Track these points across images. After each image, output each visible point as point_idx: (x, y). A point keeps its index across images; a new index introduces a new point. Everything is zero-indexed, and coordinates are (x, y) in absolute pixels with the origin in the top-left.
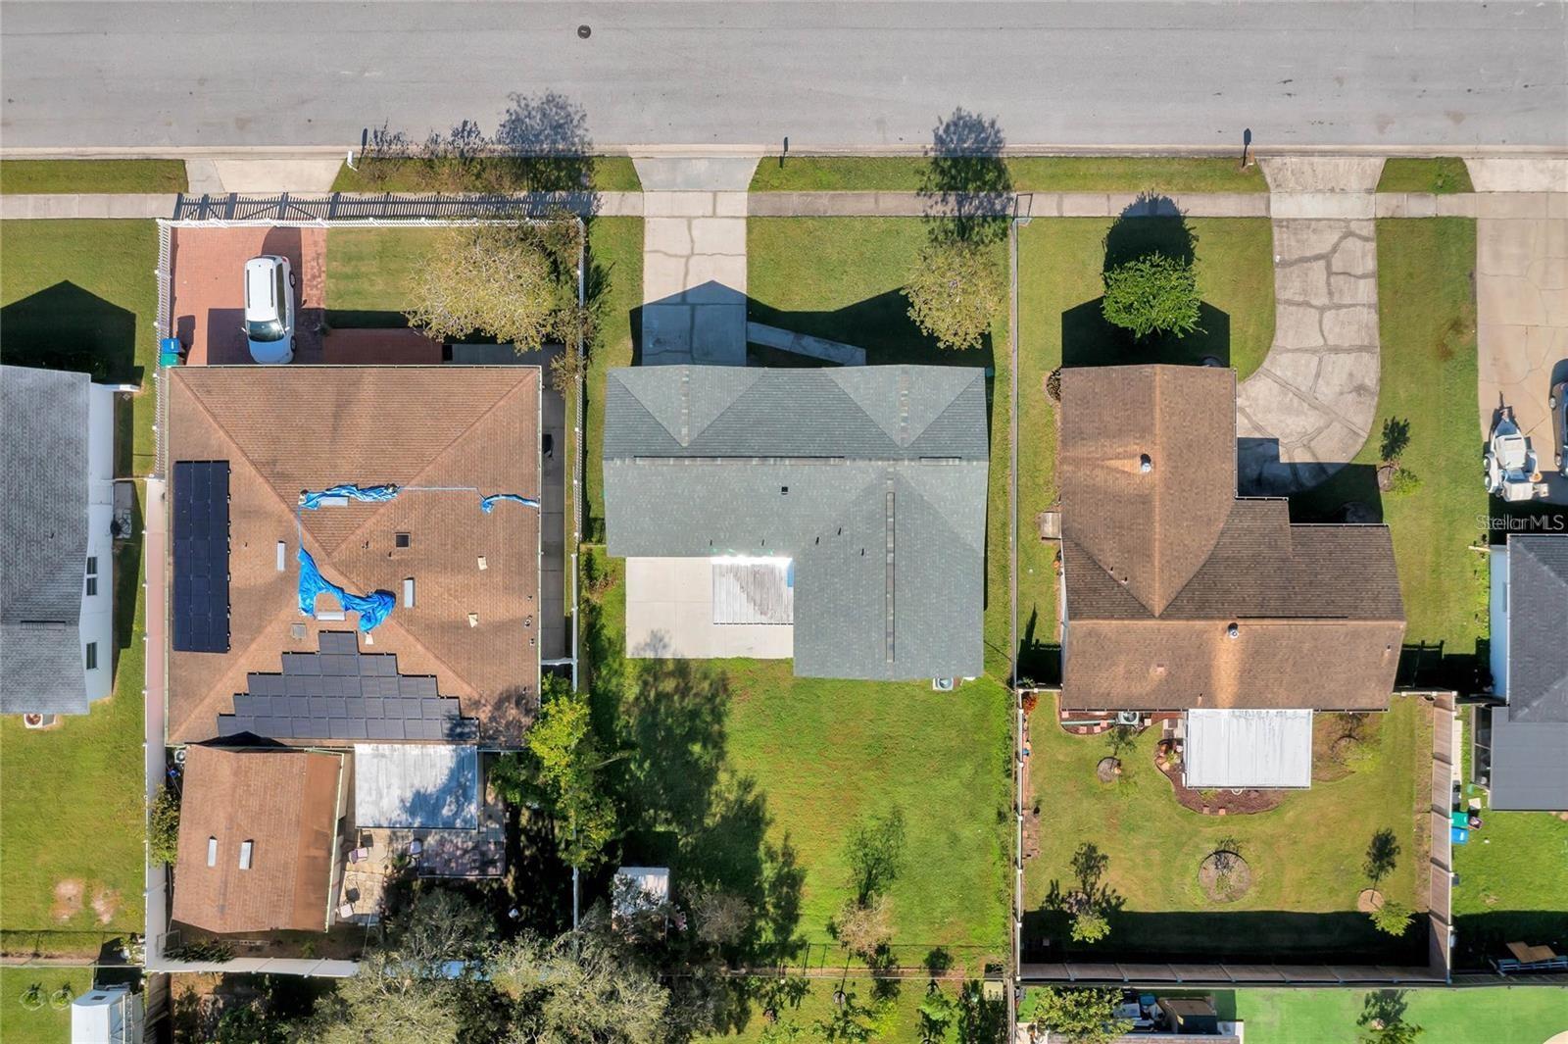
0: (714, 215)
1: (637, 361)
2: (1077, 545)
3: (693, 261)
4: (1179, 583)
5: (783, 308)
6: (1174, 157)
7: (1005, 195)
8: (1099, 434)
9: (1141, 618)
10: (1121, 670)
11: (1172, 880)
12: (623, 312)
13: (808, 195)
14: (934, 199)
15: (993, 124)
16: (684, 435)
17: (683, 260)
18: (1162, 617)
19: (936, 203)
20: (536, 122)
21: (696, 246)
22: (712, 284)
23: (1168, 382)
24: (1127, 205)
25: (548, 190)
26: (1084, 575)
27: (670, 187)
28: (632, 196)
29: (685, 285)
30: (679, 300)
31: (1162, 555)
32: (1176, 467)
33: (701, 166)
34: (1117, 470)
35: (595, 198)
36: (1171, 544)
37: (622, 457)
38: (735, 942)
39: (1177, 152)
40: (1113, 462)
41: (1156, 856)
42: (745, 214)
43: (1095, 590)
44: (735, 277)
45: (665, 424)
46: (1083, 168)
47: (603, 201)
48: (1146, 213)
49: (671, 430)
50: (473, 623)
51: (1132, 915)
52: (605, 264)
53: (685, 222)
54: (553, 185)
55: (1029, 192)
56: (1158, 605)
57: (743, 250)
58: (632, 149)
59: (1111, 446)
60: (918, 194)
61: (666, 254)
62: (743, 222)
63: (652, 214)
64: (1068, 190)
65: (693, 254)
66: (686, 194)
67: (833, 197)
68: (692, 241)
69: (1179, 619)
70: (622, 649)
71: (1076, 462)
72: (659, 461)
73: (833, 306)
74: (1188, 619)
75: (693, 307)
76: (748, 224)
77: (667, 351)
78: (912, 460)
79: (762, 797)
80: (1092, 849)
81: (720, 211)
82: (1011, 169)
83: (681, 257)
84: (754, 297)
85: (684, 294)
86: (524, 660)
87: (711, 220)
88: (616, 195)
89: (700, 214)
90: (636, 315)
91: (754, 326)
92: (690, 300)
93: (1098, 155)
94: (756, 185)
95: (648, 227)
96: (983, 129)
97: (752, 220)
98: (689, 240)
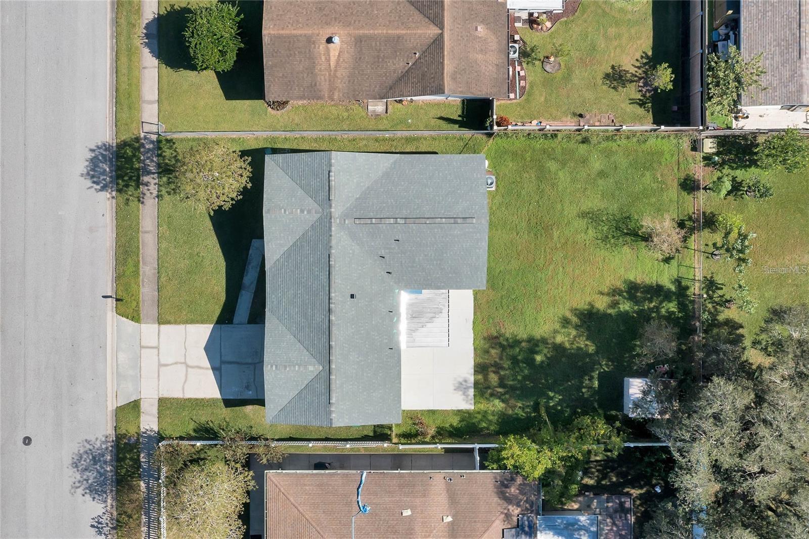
0: (158, 348)
1: (261, 402)
2: (391, 88)
3: (189, 363)
4: (418, 16)
5: (223, 298)
6: (116, 22)
7: (143, 141)
8: (312, 73)
9: (443, 42)
10: (480, 57)
11: (629, 20)
12: (226, 413)
13: (143, 281)
14: (145, 191)
15: (92, 150)
17: (189, 369)
18: (442, 28)
19: (149, 190)
20: (92, 476)
21: (179, 361)
22: (207, 349)
23: (275, 25)
24: (150, 55)
25: (140, 466)
26: (412, 83)
27: (137, 378)
28: (144, 406)
29: (207, 369)
30: (217, 373)
31: (398, 28)
32: (335, 19)
33: (122, 357)
34: (338, 62)
35: (144, 433)
36: (390, 22)
37: (330, 412)
38: (677, 330)
39: (112, 19)
40: (331, 64)
41: (612, 31)
42: (156, 326)
43: (423, 75)
44: (202, 332)
45: (306, 382)
46: (124, 86)
47: (147, 428)
48: (155, 42)
49: (310, 378)
50: (450, 519)
51: (655, 48)
52: (192, 426)
53: (163, 369)
54: (136, 463)
55: (141, 125)
56: (434, 31)
57: (182, 327)
58: (112, 405)
59: (321, 65)
60: (143, 203)
61: (185, 382)
62: (163, 327)
63: (157, 392)
64: (139, 97)
65: (185, 363)
66: (142, 368)
67: (144, 263)
68: (176, 363)
69: (443, 16)
70: (468, 412)
71: (332, 89)
72: (333, 386)
73: (221, 263)
74: (443, 10)
75: (223, 362)
76: (163, 324)
77: (254, 380)
78: (330, 206)
79: (574, 311)
80: (607, 76)
81: (155, 344)
82: (125, 137)
83: (187, 371)
84: (215, 319)
85: (213, 369)
86: (476, 482)
87: (160, 350)
88: (143, 418)
89: (157, 357)
90: (228, 403)
91: (236, 319)
92: (218, 365)
93: (115, 76)
94: (135, 318)
95: (166, 395)
96: (96, 157)
97: (161, 321)
98: (175, 365)
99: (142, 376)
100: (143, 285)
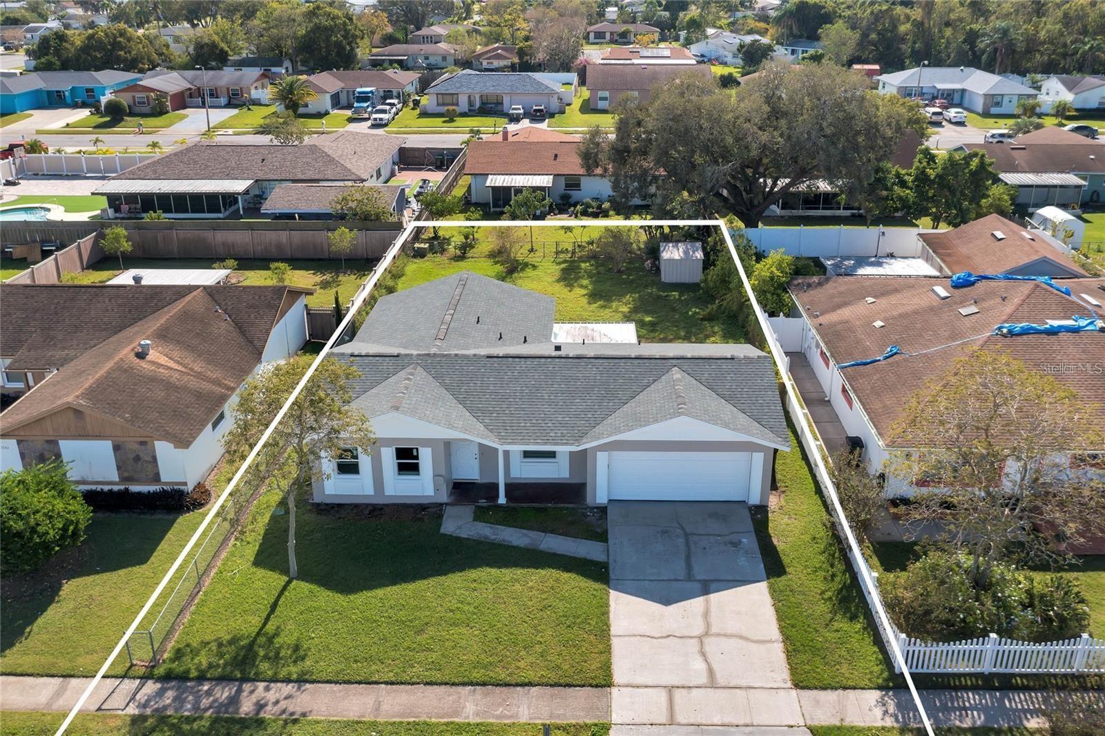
0: (670, 689)
3: (699, 629)
5: (554, 573)
7: (148, 711)
13: (498, 717)
14: (277, 709)
16: (676, 374)
17: (714, 630)
19: (277, 702)
21: (697, 648)
22: (667, 601)
26: (256, 318)
29: (707, 602)
30: (713, 586)
34: (178, 362)
40: (176, 367)
42: (614, 690)
52: (842, 624)
53: (721, 681)
55: (103, 713)
57: (616, 643)
60: (304, 715)
61: (746, 639)
62: (618, 677)
63: (782, 692)
65: (700, 638)
66: (727, 720)
67: (456, 713)
75: (690, 577)
76: (609, 676)
81: (662, 696)
83: (719, 635)
84: (597, 586)
85: (706, 592)
87: (676, 683)
89: (695, 691)
91: (600, 557)
92: (697, 586)
97: (603, 682)
98: (709, 655)
99: (748, 721)
100: (511, 717)
